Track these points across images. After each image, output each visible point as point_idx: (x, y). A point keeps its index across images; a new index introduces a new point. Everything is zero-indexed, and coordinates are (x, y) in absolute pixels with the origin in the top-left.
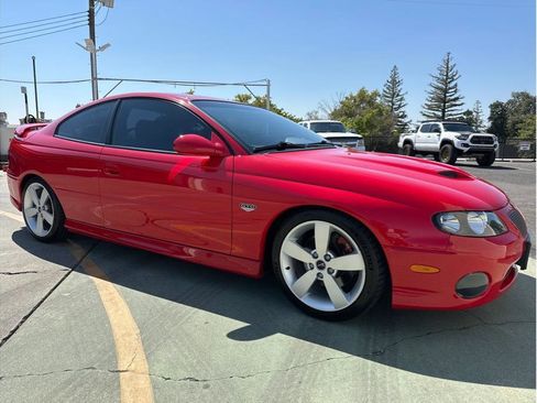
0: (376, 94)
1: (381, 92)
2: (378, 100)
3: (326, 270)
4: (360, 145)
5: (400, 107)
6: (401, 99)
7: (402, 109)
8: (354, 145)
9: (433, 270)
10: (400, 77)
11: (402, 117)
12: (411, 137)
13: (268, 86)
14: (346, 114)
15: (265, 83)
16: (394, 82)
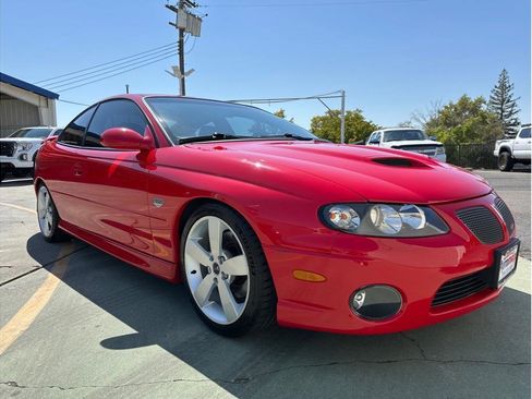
0: (480, 101)
1: (488, 100)
2: (484, 107)
3: (220, 275)
4: (440, 153)
5: (511, 113)
6: (513, 105)
7: (514, 116)
8: (433, 154)
9: (319, 278)
10: (511, 81)
11: (514, 125)
12: (509, 143)
13: (343, 97)
14: (446, 124)
15: (340, 94)
16: (504, 87)
